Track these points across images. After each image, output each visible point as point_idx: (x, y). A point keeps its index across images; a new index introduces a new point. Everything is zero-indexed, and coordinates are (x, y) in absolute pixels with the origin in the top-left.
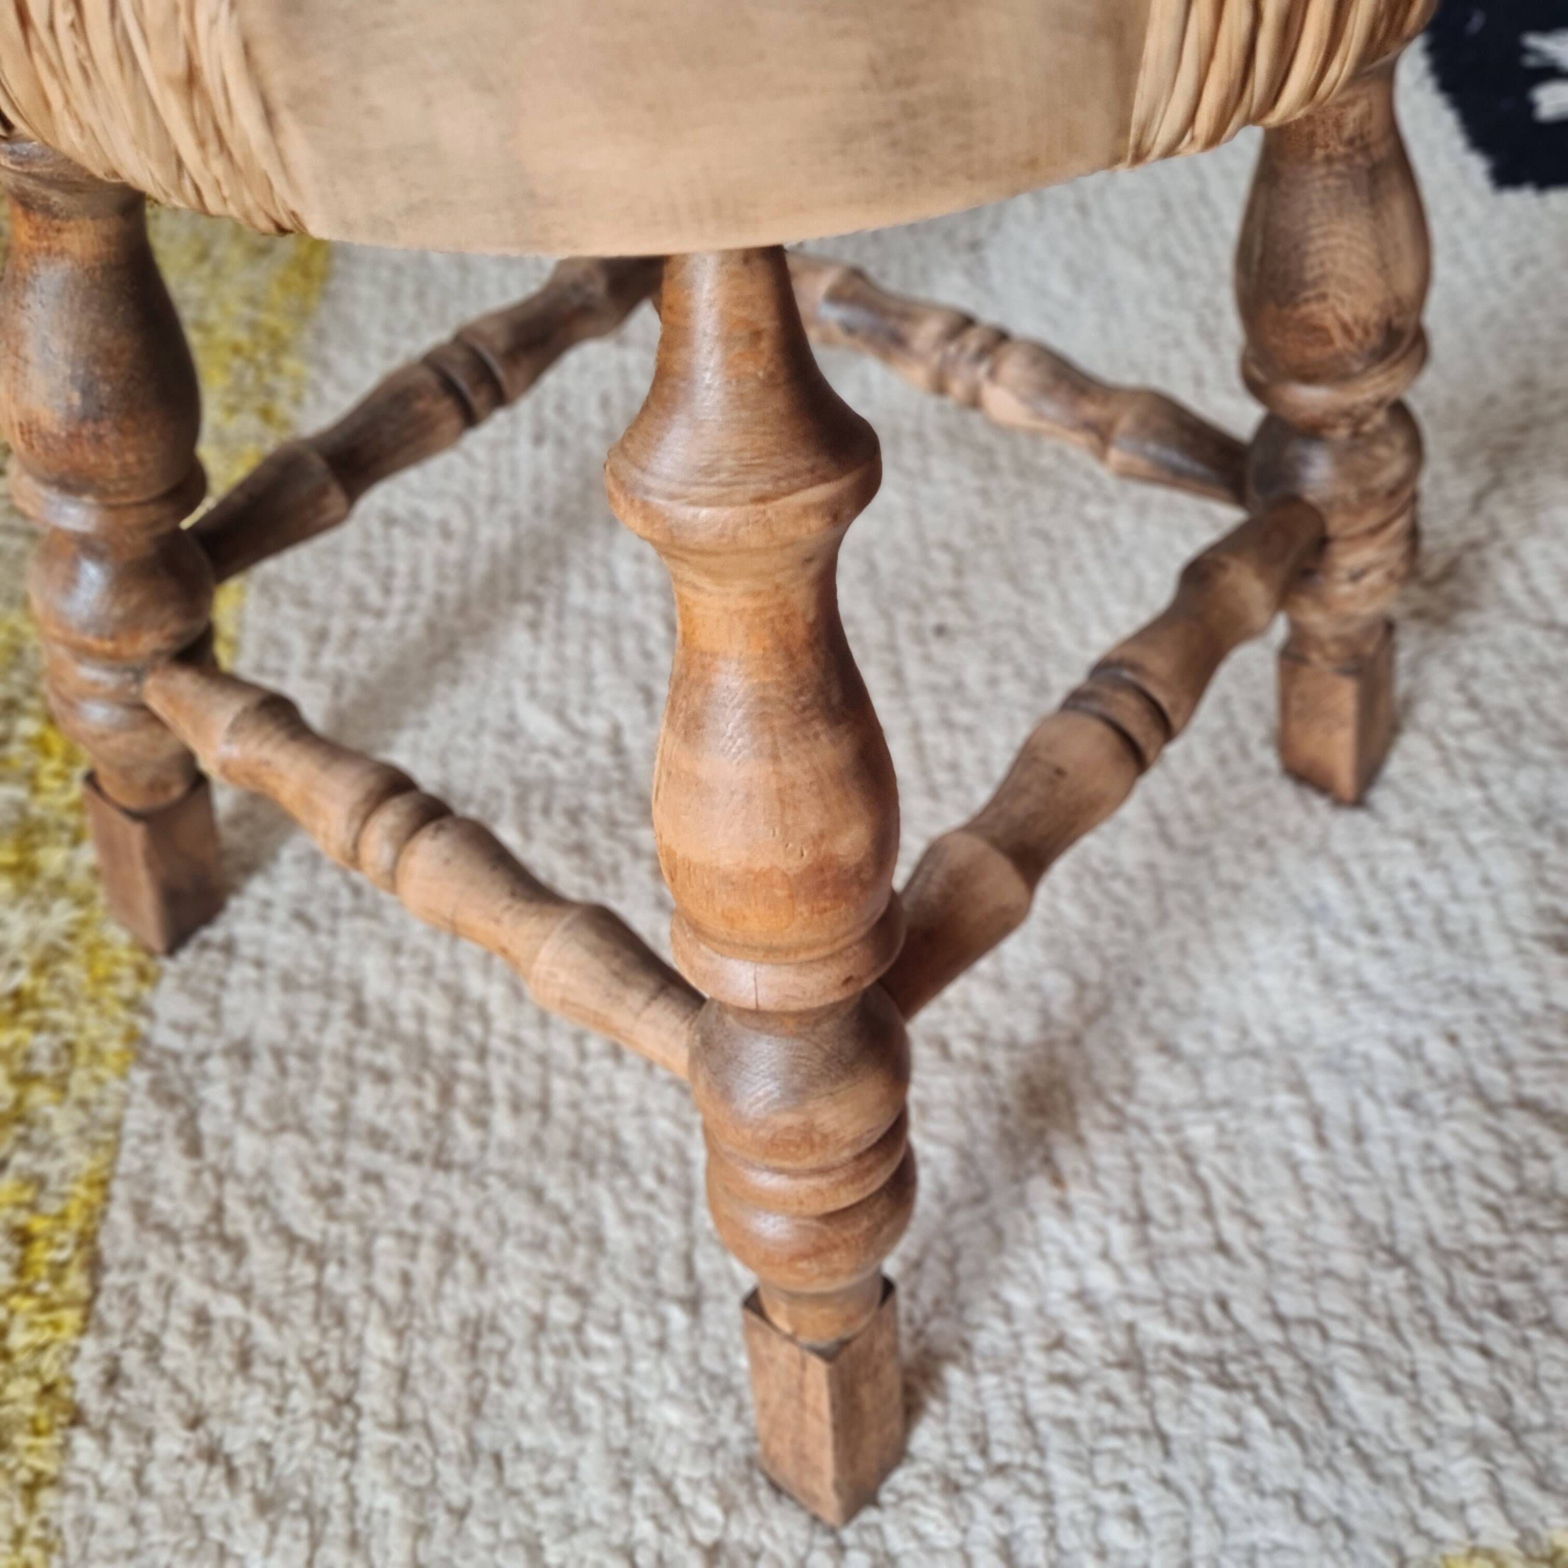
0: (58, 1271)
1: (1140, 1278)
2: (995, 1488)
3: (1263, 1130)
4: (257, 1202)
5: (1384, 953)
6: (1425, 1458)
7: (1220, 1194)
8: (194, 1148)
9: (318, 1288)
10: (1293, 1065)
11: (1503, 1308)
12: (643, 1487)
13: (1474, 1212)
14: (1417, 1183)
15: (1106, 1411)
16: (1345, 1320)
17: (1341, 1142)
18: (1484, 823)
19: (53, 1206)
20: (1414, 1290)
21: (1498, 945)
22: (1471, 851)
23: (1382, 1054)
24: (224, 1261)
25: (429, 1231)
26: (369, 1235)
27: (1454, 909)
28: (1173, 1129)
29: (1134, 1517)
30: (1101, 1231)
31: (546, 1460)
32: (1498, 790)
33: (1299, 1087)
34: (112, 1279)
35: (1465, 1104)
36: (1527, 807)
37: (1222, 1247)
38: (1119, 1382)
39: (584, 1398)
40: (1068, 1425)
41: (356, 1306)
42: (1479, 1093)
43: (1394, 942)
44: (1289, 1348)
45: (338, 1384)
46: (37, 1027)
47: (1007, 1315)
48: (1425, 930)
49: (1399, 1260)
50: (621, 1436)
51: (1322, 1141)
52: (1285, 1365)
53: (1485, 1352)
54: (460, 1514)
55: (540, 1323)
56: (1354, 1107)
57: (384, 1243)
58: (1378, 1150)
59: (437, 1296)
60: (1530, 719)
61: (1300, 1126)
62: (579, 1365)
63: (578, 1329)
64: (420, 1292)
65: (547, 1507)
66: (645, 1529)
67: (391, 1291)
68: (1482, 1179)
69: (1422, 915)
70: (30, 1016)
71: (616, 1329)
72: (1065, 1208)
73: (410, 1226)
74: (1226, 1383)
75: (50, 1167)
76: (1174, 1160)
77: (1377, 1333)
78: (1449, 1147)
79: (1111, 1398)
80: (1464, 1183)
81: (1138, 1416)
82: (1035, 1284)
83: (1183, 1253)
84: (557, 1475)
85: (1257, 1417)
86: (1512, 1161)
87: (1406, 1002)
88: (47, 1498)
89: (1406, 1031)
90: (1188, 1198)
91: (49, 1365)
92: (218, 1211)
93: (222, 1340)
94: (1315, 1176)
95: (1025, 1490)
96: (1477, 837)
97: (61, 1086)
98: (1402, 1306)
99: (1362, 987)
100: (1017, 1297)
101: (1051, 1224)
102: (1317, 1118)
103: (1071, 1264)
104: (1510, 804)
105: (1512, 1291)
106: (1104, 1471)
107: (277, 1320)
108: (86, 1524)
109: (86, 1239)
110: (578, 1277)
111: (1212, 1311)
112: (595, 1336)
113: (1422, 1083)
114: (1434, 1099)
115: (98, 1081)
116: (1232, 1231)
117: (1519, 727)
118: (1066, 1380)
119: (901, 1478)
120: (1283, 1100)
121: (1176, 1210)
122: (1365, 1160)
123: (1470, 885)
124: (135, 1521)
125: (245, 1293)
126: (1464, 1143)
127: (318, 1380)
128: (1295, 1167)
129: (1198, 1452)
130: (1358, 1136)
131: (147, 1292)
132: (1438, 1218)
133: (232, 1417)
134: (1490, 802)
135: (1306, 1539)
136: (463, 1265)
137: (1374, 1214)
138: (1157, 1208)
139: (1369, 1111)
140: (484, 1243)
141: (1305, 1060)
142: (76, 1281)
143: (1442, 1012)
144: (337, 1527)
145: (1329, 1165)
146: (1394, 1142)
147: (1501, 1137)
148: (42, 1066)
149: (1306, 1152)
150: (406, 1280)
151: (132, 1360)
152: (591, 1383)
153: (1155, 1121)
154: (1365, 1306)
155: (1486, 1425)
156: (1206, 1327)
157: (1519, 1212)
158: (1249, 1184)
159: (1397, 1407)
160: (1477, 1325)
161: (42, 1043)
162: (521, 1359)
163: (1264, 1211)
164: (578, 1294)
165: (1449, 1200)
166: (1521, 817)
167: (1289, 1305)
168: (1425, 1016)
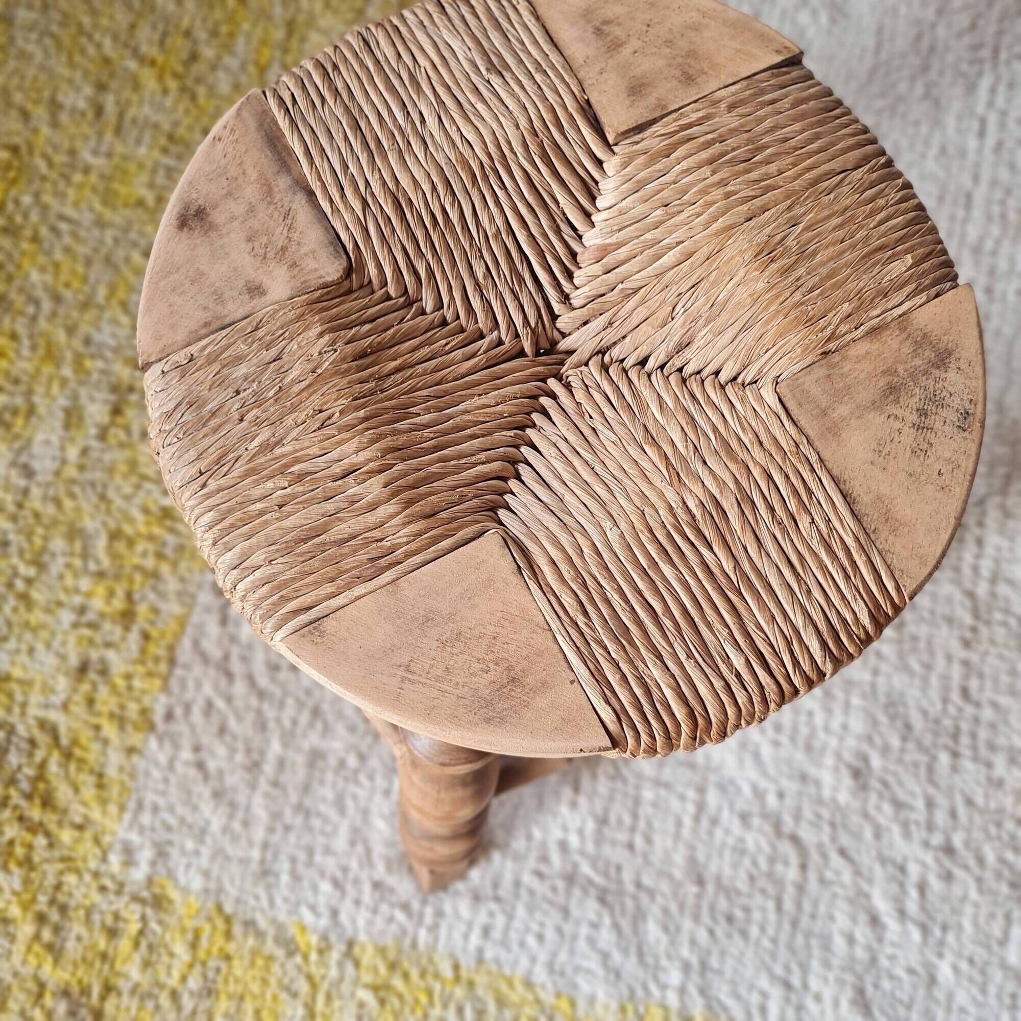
0: (157, 660)
1: (590, 847)
2: (493, 906)
3: (675, 804)
4: (244, 659)
5: (776, 744)
6: (664, 962)
7: (642, 824)
8: (224, 621)
9: (259, 712)
10: (705, 779)
11: (730, 919)
12: (360, 848)
13: (743, 874)
14: (727, 854)
15: (550, 894)
16: (664, 896)
17: (705, 823)
18: (864, 696)
19: (160, 625)
20: (699, 896)
21: (829, 761)
22: (847, 706)
23: (747, 790)
24: (223, 682)
25: (310, 703)
26: (286, 694)
27: (821, 735)
28: (638, 787)
29: (540, 938)
30: (584, 821)
31: (326, 820)
32: (881, 680)
33: (701, 790)
34: (178, 672)
35: (768, 829)
36: (889, 695)
37: (631, 846)
38: (560, 884)
39: (350, 803)
40: (532, 893)
41: (272, 725)
42: (777, 826)
43: (784, 739)
44: (635, 898)
45: (255, 756)
46: (172, 530)
47: (529, 838)
48: (801, 741)
49: (701, 882)
50: (358, 823)
51: (697, 819)
52: (630, 904)
53: (712, 933)
54: (288, 828)
55: (342, 764)
56: (720, 809)
57: (290, 702)
58: (719, 833)
59: (305, 735)
60: (922, 645)
61: (691, 808)
62: (352, 788)
63: (356, 772)
64: (299, 730)
65: (321, 840)
66: (354, 865)
67: (287, 723)
68: (755, 863)
69: (804, 731)
70: (168, 523)
71: (371, 778)
72: (574, 805)
73: (303, 697)
74: (602, 901)
75: (163, 606)
76: (630, 803)
77: (673, 907)
78: (750, 844)
79: (554, 889)
80: (747, 862)
81: (561, 899)
82: (546, 831)
83: (614, 843)
84: (328, 829)
85: (607, 920)
86: (772, 860)
87: (772, 771)
88: (135, 758)
89: (763, 784)
90: (627, 820)
91: (147, 701)
92: (226, 657)
93: (215, 719)
94: (686, 832)
95: (504, 911)
96: (856, 701)
97: (175, 564)
98: (690, 901)
99: (757, 756)
100: (537, 833)
101: (564, 809)
102: (701, 806)
103: (565, 829)
104: (882, 688)
105: (739, 914)
106: (538, 916)
107: (239, 719)
108: (147, 774)
109: (171, 649)
110: (364, 748)
111: (612, 872)
112: (363, 779)
113: (756, 809)
114: (756, 821)
115: (190, 570)
116: (639, 841)
117: (914, 650)
118: (540, 875)
119: (460, 886)
120: (691, 794)
121: (620, 822)
122: (711, 834)
123: (836, 724)
124: (166, 781)
125: (229, 699)
126: (757, 844)
127: (248, 751)
128: (679, 823)
129: (577, 923)
130: (715, 822)
131: (191, 684)
132: (727, 871)
133: (213, 754)
134: (873, 686)
135: (600, 972)
136: (319, 725)
137: (701, 857)
138: (613, 818)
139: (725, 815)
140: (330, 717)
141: (713, 778)
142: (163, 667)
143: (785, 783)
144: (240, 814)
145: (695, 831)
146: (727, 832)
147: (773, 847)
148: (169, 552)
149: (688, 821)
150: (295, 722)
151: (179, 711)
152: (355, 797)
153: (631, 780)
154: (675, 895)
155: (694, 961)
156: (606, 875)
157: (762, 882)
158: (657, 824)
159: (664, 939)
160: (714, 920)
161: (171, 539)
162: (329, 776)
163: (657, 839)
164: (362, 758)
165: (735, 866)
166: (882, 699)
167: (647, 880)
168: (774, 780)
